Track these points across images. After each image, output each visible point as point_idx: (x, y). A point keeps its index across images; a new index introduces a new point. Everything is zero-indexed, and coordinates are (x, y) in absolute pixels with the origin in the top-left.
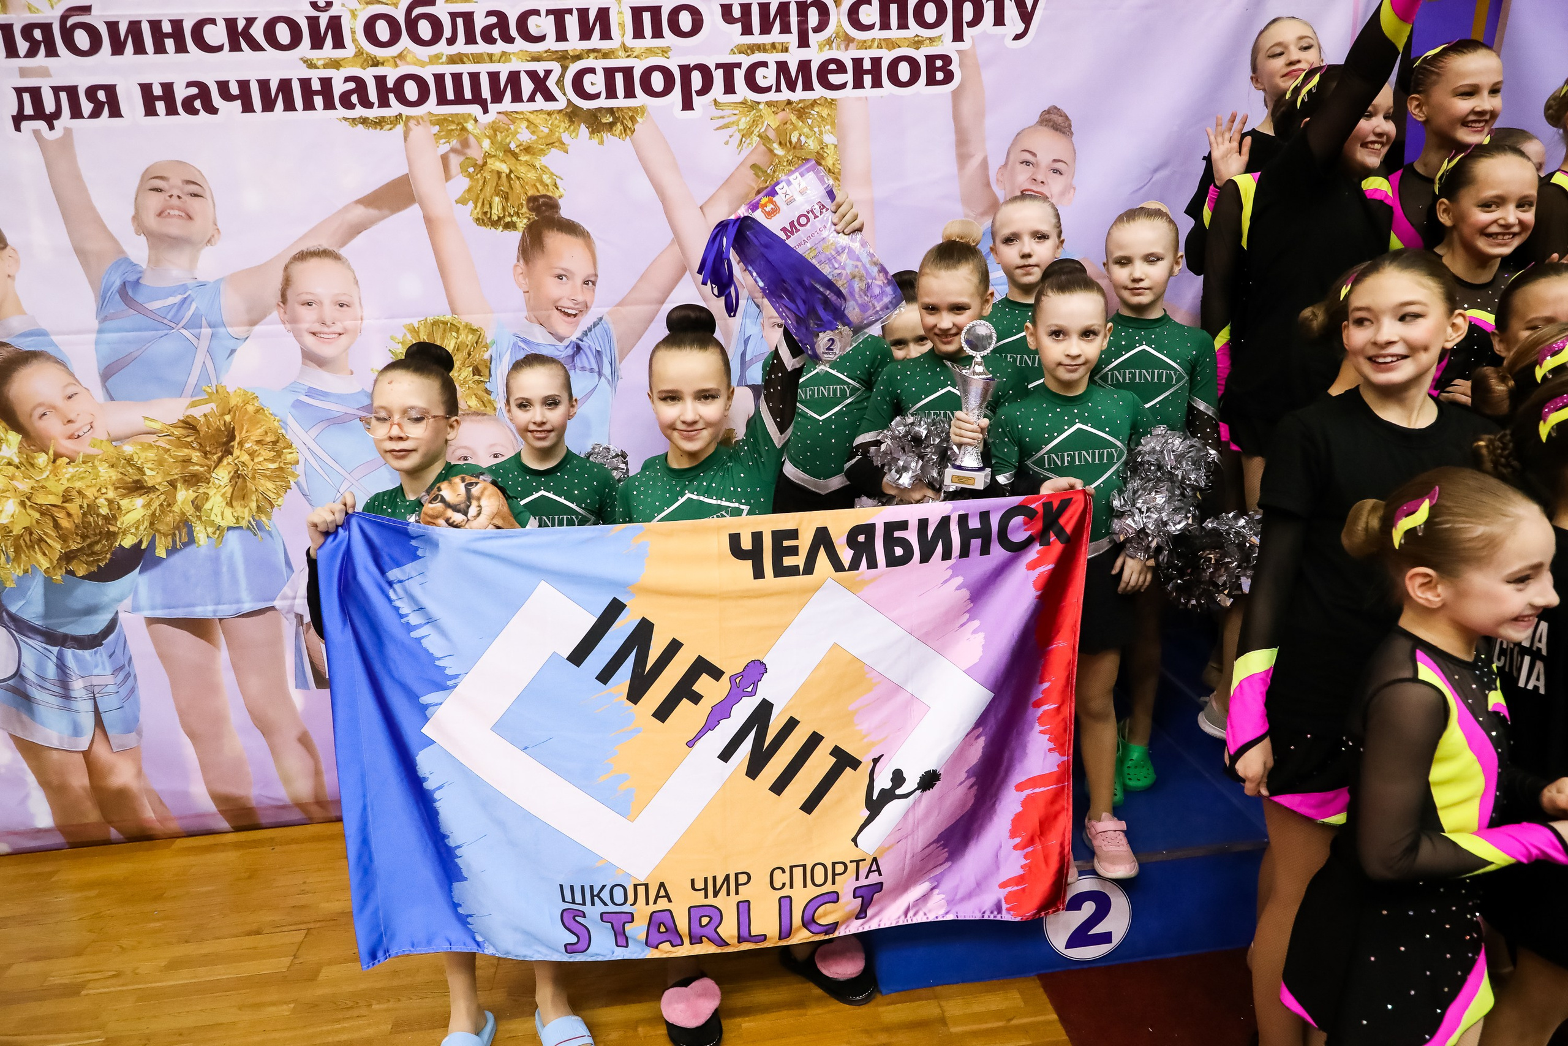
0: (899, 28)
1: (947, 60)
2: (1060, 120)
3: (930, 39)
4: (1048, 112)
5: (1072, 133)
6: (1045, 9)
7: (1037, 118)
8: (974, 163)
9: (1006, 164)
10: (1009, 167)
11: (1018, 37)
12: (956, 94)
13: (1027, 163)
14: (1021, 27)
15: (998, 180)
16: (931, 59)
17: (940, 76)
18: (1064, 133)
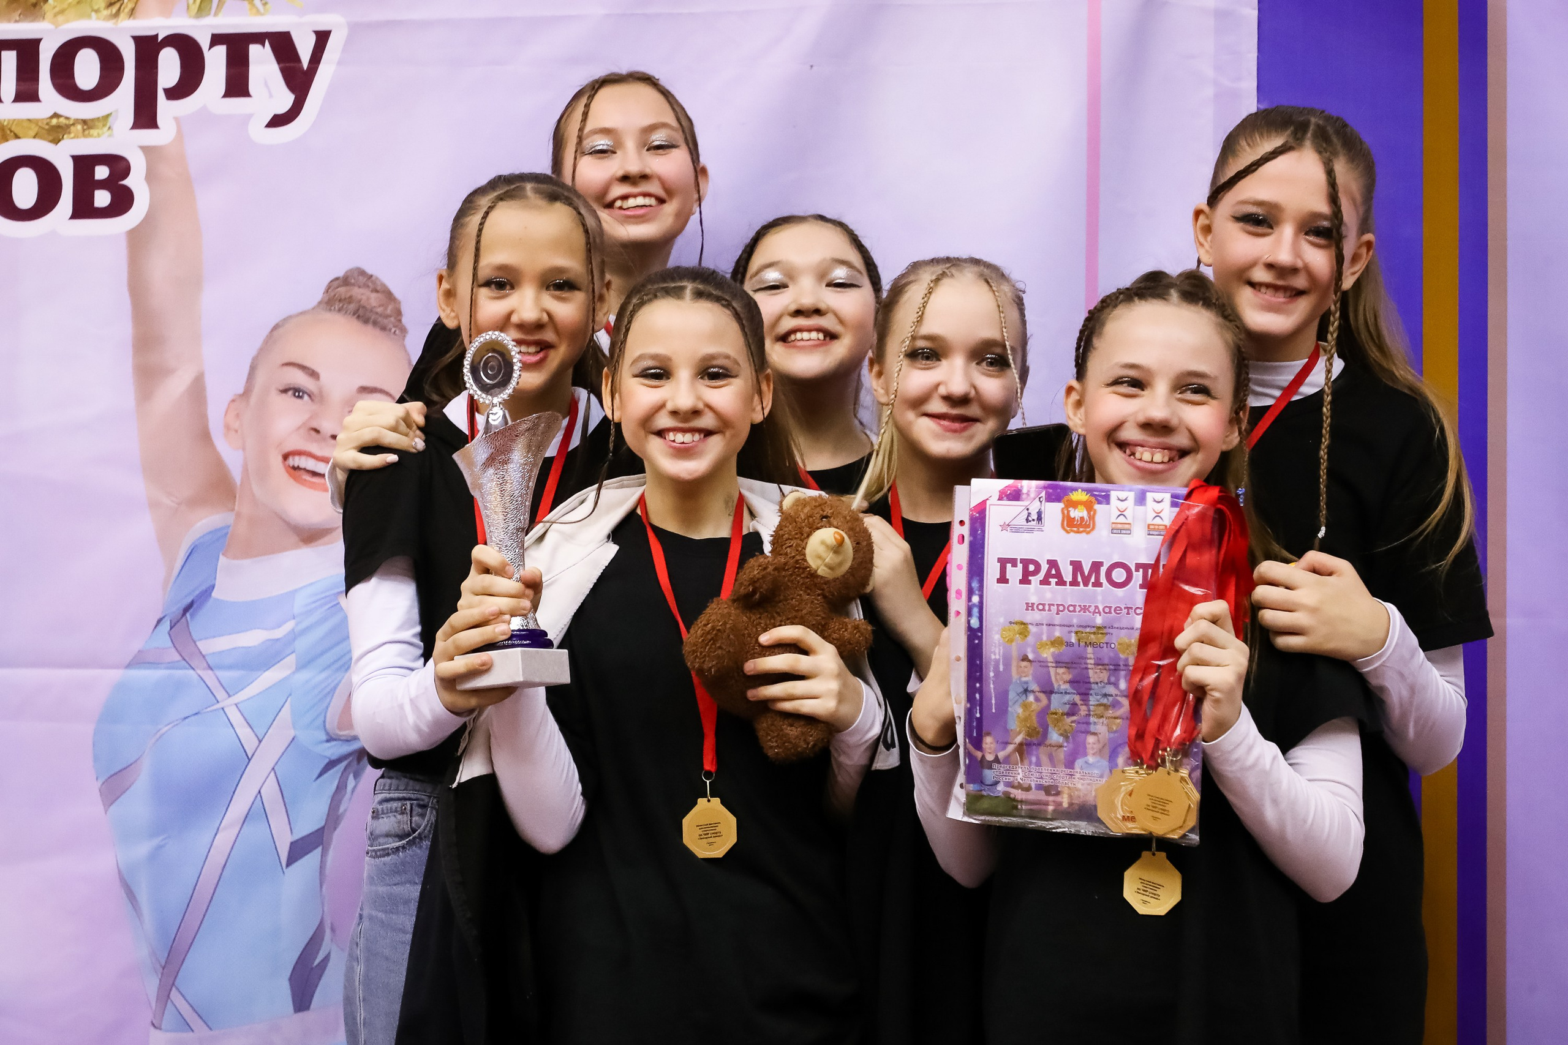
0: (20, 97)
1: (119, 165)
2: (373, 300)
3: (84, 122)
4: (345, 281)
5: (404, 330)
6: (340, 63)
7: (318, 295)
8: (176, 386)
9: (247, 393)
10: (254, 399)
11: (278, 121)
12: (137, 239)
13: (298, 392)
14: (285, 100)
15: (227, 427)
16: (84, 164)
17: (102, 198)
18: (384, 328)
